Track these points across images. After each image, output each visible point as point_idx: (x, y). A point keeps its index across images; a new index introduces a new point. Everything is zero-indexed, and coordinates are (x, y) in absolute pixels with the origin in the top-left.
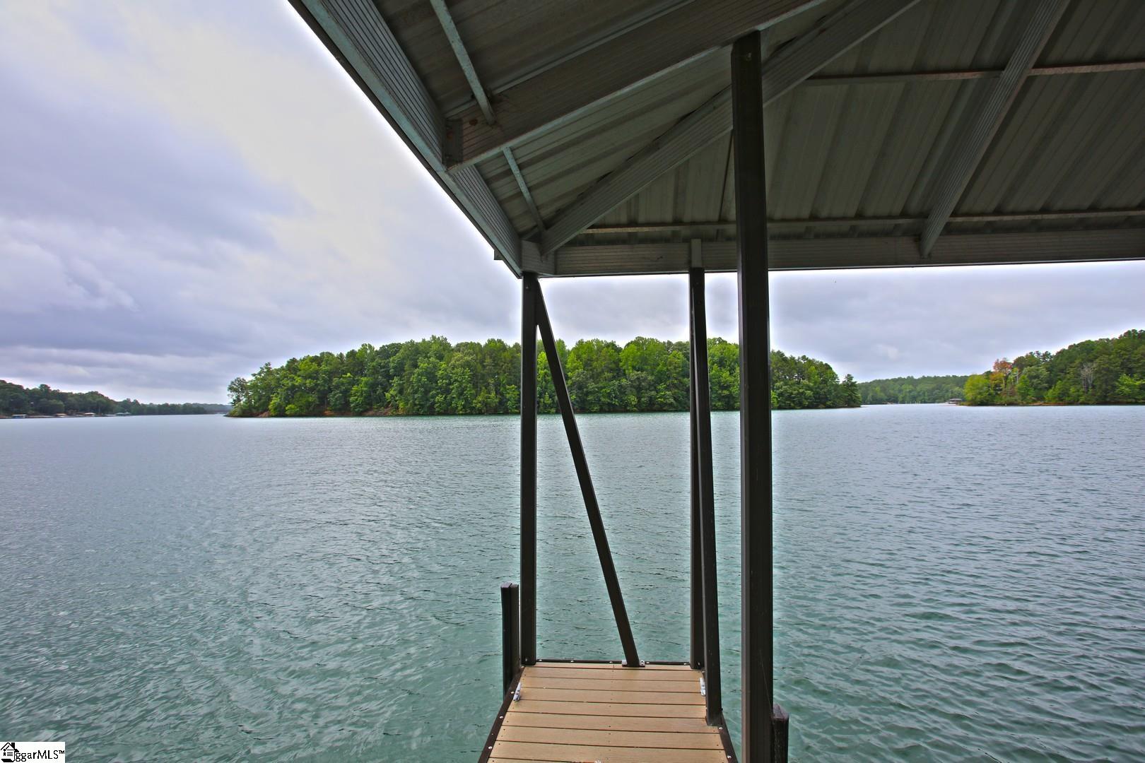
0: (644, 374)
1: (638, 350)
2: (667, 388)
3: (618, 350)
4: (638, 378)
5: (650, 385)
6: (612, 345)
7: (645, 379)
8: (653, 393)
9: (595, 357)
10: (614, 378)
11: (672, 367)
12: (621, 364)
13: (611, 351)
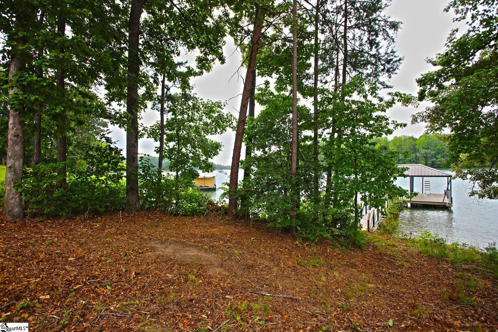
0: (429, 151)
1: (426, 139)
2: (443, 157)
3: (415, 140)
4: (426, 153)
5: (432, 156)
6: (412, 138)
7: (429, 153)
8: (434, 159)
9: (403, 144)
10: (413, 153)
11: (445, 147)
12: (416, 146)
13: (411, 141)
